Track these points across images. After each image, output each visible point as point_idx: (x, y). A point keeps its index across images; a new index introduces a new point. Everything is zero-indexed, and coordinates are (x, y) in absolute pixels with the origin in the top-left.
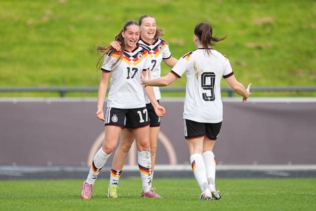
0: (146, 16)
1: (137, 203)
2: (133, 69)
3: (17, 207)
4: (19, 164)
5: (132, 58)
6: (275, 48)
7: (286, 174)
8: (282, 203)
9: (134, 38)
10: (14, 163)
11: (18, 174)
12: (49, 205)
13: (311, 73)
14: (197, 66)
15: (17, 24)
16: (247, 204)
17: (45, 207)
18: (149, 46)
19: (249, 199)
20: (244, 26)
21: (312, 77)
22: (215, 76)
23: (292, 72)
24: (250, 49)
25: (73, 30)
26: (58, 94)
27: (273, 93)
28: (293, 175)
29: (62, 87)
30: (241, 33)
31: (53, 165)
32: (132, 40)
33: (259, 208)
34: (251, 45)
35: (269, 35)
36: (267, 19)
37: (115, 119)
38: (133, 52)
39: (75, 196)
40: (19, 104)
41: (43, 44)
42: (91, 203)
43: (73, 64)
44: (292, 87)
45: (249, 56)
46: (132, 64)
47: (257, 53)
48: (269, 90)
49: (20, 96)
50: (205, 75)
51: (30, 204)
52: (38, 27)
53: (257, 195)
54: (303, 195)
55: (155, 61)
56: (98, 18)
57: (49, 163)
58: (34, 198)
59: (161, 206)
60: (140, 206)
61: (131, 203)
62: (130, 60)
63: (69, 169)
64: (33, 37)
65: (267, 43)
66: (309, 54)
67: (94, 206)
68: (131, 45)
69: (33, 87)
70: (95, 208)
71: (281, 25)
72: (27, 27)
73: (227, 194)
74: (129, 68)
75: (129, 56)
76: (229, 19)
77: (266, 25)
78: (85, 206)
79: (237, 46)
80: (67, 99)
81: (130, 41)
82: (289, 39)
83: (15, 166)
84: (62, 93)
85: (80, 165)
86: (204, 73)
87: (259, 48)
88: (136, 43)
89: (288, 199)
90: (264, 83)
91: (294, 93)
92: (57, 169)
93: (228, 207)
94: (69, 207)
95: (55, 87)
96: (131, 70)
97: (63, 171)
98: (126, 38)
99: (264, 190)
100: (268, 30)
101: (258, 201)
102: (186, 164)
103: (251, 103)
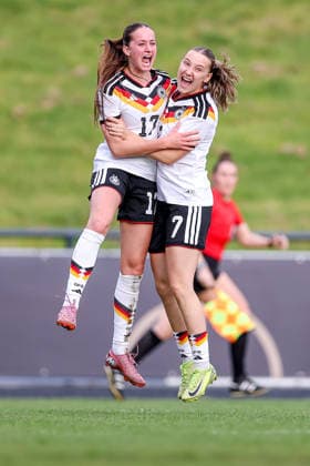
2: (151, 118)
26: (62, 243)
31: (53, 376)
38: (149, 86)
46: (150, 111)
62: (145, 104)
64: (25, 137)
72: (13, 119)
75: (144, 97)
84: (70, 241)
92: (58, 382)
96: (148, 121)
102: (300, 376)
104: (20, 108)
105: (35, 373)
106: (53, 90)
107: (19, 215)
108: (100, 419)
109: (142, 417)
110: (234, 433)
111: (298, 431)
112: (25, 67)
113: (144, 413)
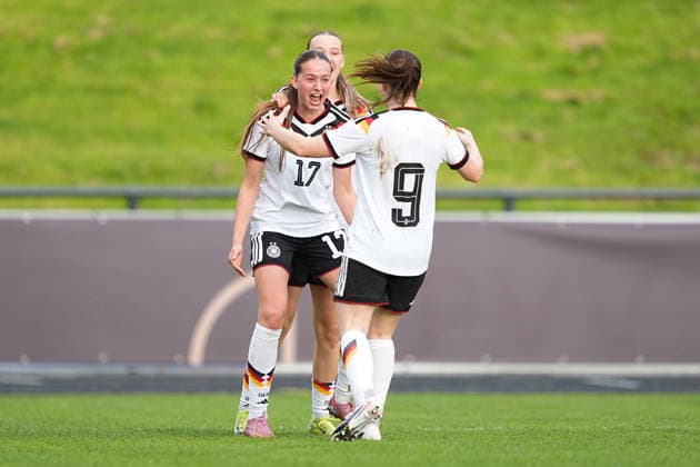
1: (299, 446)
2: (310, 166)
3: (31, 454)
4: (34, 359)
6: (609, 103)
7: (631, 385)
8: (621, 448)
9: (319, 88)
10: (24, 357)
11: (32, 382)
12: (102, 451)
13: (688, 158)
14: (385, 149)
15: (32, 46)
16: (544, 450)
17: (93, 454)
19: (549, 439)
20: (539, 53)
21: (691, 168)
22: (423, 171)
23: (647, 156)
24: (555, 104)
25: (157, 59)
26: (123, 202)
27: (604, 203)
28: (647, 385)
29: (134, 187)
30: (533, 68)
31: (112, 361)
32: (314, 92)
33: (572, 459)
34: (555, 94)
35: (594, 73)
36: (591, 37)
37: (274, 252)
39: (159, 431)
40: (35, 223)
41: (89, 90)
42: (195, 446)
43: (159, 137)
44: (646, 190)
45: (550, 120)
47: (568, 114)
48: (594, 197)
49: (37, 207)
50: (402, 170)
51: (60, 448)
52: (79, 53)
53: (567, 431)
54: (669, 431)
56: (214, 32)
57: (103, 357)
58: (68, 434)
59: (353, 453)
60: (307, 454)
61: (285, 447)
63: (149, 370)
64: (69, 74)
65: (591, 91)
66: (685, 116)
67: (203, 454)
69: (68, 187)
70: (204, 457)
71: (623, 51)
72: (55, 53)
73: (500, 428)
74: (300, 163)
76: (506, 39)
77: (588, 51)
78: (181, 453)
79: (525, 96)
80: (143, 214)
82: (641, 82)
83: (26, 364)
84: (132, 201)
85: (171, 362)
86: (401, 165)
87: (574, 102)
89: (636, 441)
90: (585, 180)
91: (651, 203)
92: (120, 370)
93: (503, 457)
94: (146, 455)
95: (116, 187)
96: (306, 166)
97: (133, 374)
98: (303, 89)
99: (582, 420)
100: (594, 61)
101: (570, 442)
102: (409, 360)
103: (554, 225)
104: (62, 40)
105: (94, 361)
106: (102, 18)
107: (67, 168)
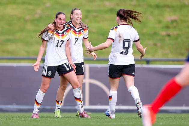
0: (76, 9)
2: (61, 41)
5: (60, 34)
6: (178, 36)
9: (62, 22)
14: (121, 35)
18: (75, 29)
20: (160, 22)
22: (130, 41)
24: (163, 36)
27: (175, 63)
30: (158, 26)
32: (61, 23)
34: (164, 33)
35: (175, 27)
36: (174, 17)
37: (50, 74)
38: (61, 31)
40: (18, 68)
45: (162, 40)
46: (60, 38)
47: (167, 39)
50: (125, 41)
52: (32, 21)
55: (78, 39)
62: (59, 36)
64: (29, 27)
65: (174, 32)
68: (60, 27)
72: (26, 21)
74: (58, 41)
75: (59, 33)
77: (173, 21)
79: (155, 34)
81: (60, 24)
86: (125, 39)
87: (169, 35)
88: (63, 25)
90: (171, 57)
96: (60, 41)
98: (58, 22)
100: (175, 24)
102: (120, 105)
103: (161, 68)
104: (28, 17)
106: (39, 11)
107: (28, 52)
108: (54, 119)
109: (68, 119)
110: (98, 124)
111: (119, 123)
112: (29, 4)
113: (69, 117)
